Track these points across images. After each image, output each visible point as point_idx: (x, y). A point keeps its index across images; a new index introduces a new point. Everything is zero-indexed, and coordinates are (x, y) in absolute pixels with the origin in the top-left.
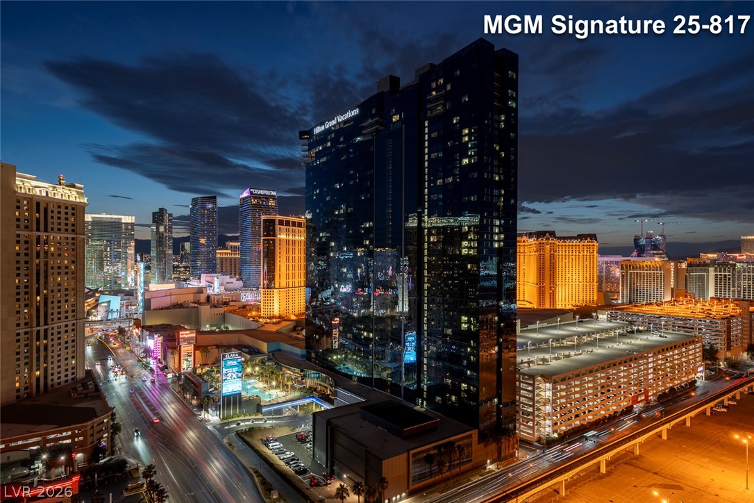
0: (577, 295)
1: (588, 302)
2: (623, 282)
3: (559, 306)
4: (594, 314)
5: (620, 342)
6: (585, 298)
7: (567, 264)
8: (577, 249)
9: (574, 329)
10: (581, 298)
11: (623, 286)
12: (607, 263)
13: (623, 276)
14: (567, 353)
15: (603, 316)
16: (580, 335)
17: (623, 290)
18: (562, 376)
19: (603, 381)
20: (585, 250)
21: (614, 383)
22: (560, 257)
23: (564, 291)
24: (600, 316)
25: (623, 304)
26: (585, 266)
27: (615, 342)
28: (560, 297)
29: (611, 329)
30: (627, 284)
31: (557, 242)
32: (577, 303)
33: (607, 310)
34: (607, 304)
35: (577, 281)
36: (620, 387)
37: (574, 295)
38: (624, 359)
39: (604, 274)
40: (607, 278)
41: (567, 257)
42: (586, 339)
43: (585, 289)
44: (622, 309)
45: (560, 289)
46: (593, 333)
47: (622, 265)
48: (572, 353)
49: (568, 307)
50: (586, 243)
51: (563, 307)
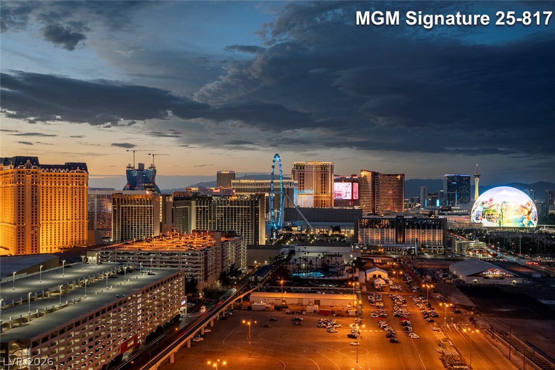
0: (65, 236)
1: (78, 242)
2: (115, 218)
3: (43, 250)
4: (83, 257)
5: (109, 286)
6: (74, 238)
7: (53, 198)
8: (65, 181)
9: (61, 276)
10: (69, 239)
11: (115, 222)
12: (98, 197)
13: (115, 211)
14: (50, 307)
15: (92, 259)
16: (66, 283)
17: (115, 227)
18: (44, 335)
19: (91, 333)
20: (74, 181)
21: (103, 333)
22: (45, 189)
23: (49, 231)
24: (90, 258)
25: (114, 241)
26: (74, 201)
27: (104, 286)
28: (45, 239)
29: (101, 272)
30: (119, 220)
31: (40, 171)
32: (65, 245)
33: (97, 251)
34: (98, 244)
35: (65, 218)
36: (109, 336)
37: (61, 236)
38: (112, 304)
39: (95, 210)
40: (99, 214)
41: (53, 189)
42: (74, 287)
43: (74, 228)
44: (114, 248)
45: (45, 229)
46: (82, 279)
47: (114, 199)
48: (57, 306)
49: (54, 251)
50: (75, 174)
51: (49, 252)
